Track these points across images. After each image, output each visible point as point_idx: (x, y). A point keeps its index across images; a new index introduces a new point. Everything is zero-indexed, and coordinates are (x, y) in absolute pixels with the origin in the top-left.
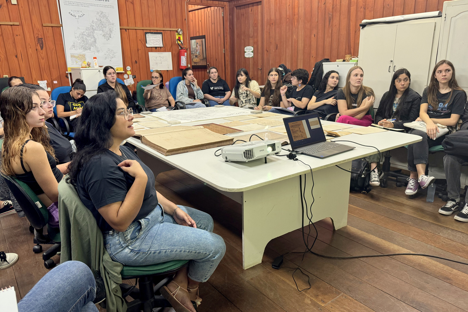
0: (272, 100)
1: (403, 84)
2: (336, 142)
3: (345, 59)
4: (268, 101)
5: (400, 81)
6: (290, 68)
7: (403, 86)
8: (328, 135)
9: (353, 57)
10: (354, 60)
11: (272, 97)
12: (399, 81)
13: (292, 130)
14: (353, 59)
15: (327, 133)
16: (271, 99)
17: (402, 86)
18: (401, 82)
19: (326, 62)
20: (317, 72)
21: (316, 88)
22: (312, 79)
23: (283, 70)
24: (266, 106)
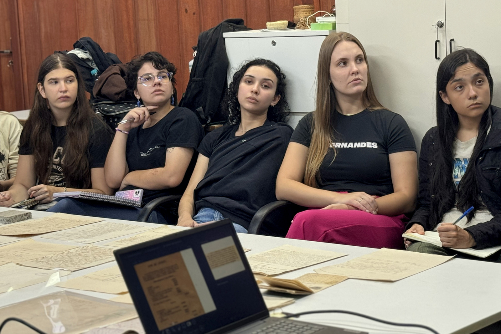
0: (59, 164)
1: (473, 93)
2: (302, 318)
3: (295, 17)
4: (46, 170)
5: (460, 87)
6: (113, 51)
7: (475, 102)
8: (271, 293)
9: (320, 15)
10: (324, 24)
11: (59, 155)
12: (458, 89)
13: (150, 289)
14: (319, 19)
15: (266, 284)
16: (57, 160)
17: (472, 102)
18: (466, 91)
19: (234, 31)
20: (208, 65)
21: (211, 115)
22: (193, 86)
23: (91, 58)
24: (42, 186)
